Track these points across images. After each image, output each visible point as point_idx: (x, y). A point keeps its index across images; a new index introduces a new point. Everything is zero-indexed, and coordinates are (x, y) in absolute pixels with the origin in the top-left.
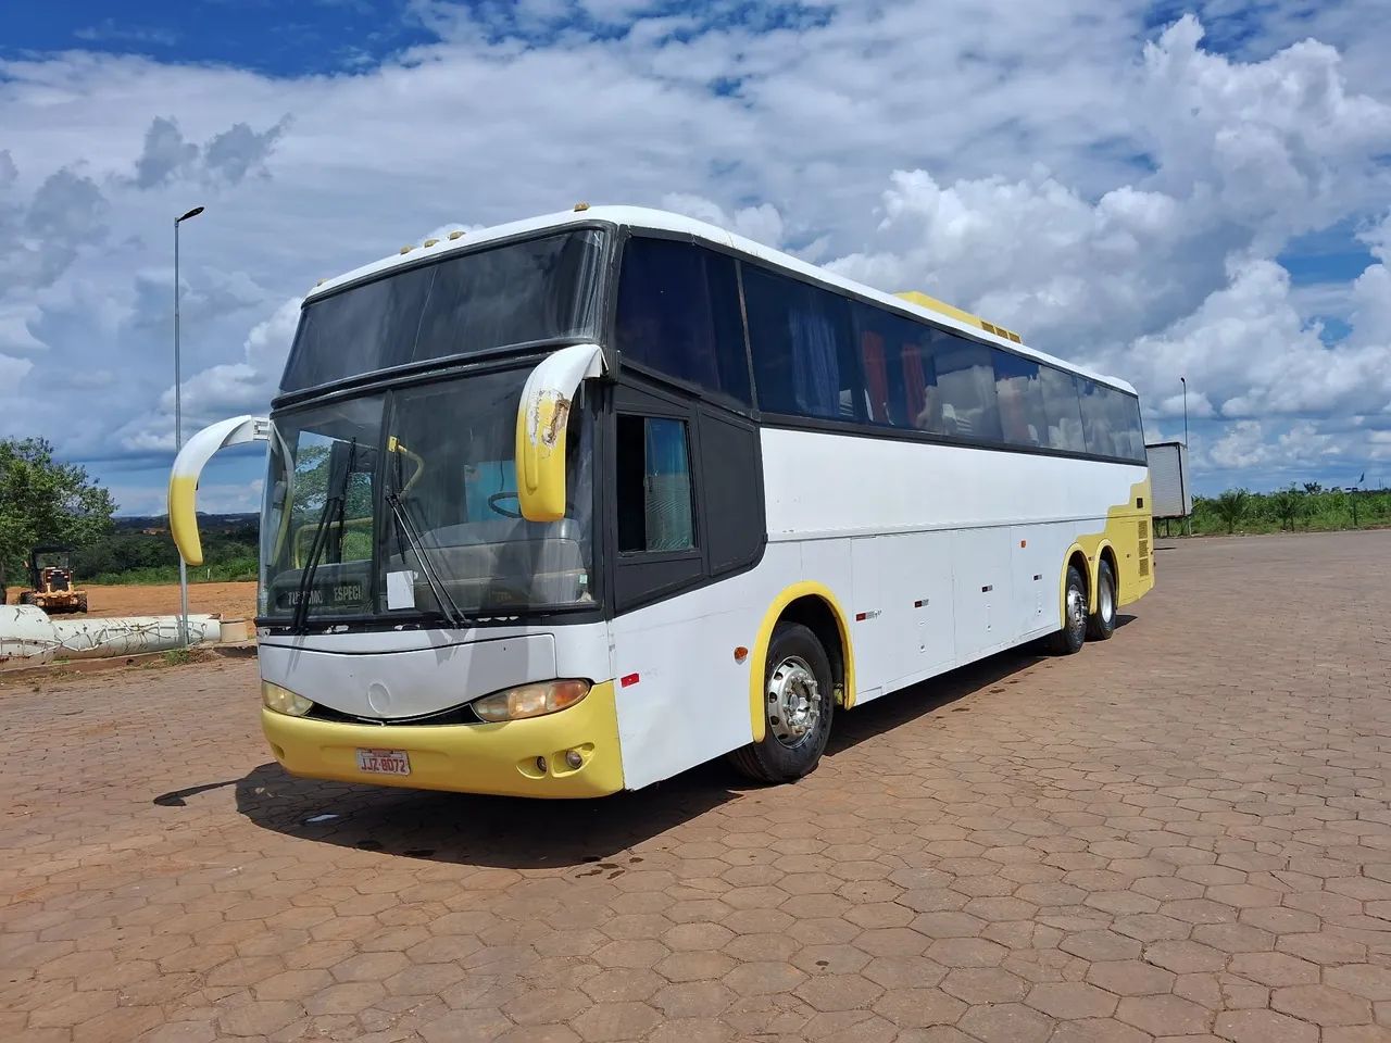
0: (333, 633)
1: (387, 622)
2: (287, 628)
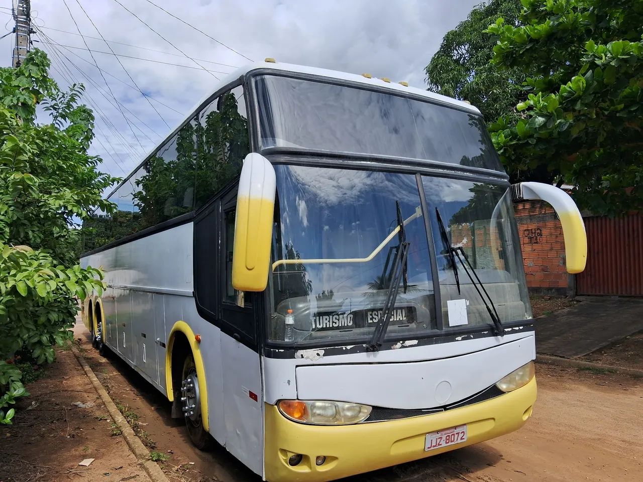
0: (403, 347)
1: (451, 335)
2: (349, 347)
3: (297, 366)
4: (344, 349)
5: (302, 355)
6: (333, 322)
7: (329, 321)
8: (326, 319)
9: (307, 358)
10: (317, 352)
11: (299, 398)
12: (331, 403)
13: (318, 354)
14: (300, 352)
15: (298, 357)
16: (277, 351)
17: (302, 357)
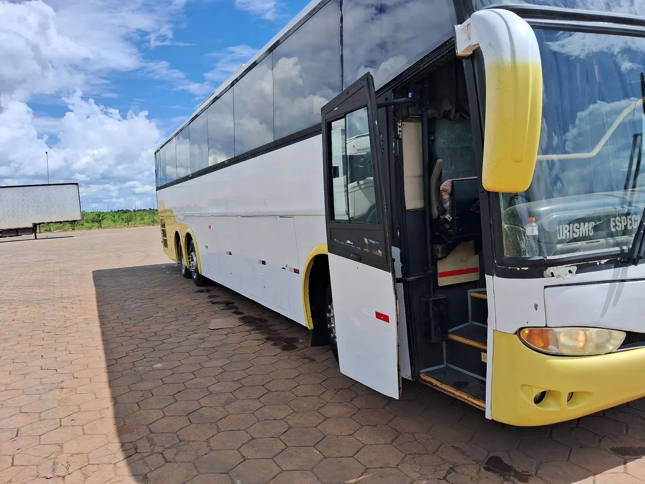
2: (603, 262)
3: (545, 287)
4: (598, 263)
5: (552, 273)
6: (573, 232)
7: (569, 231)
8: (566, 229)
9: (559, 276)
10: (569, 269)
11: (548, 325)
12: (583, 330)
13: (570, 272)
14: (551, 270)
15: (548, 277)
16: (518, 269)
17: (553, 275)
